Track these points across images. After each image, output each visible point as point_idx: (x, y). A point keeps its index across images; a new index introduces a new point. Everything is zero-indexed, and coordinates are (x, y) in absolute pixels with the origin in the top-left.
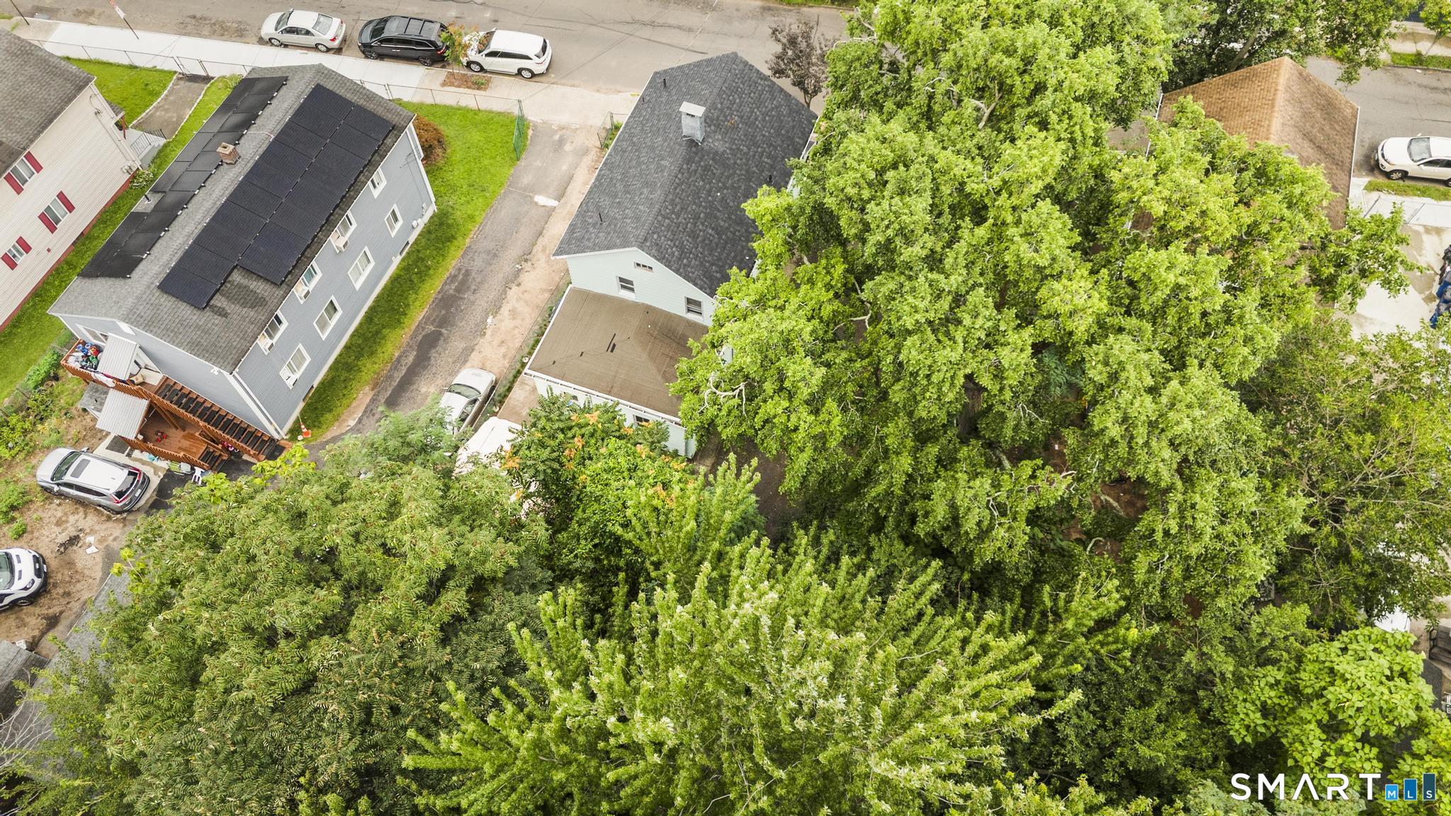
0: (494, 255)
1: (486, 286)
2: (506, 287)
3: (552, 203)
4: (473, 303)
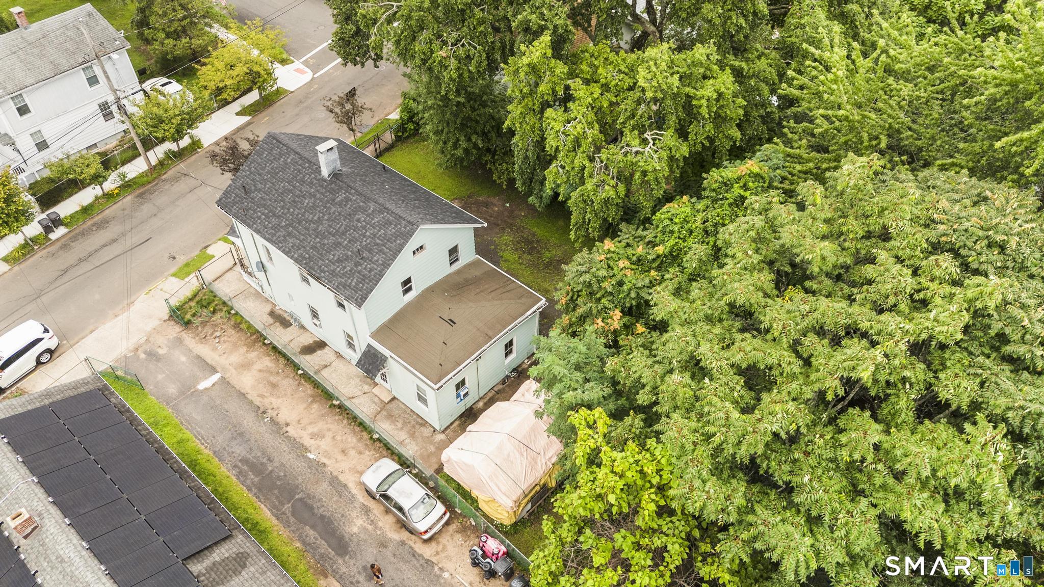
1: (270, 450)
2: (283, 435)
3: (216, 377)
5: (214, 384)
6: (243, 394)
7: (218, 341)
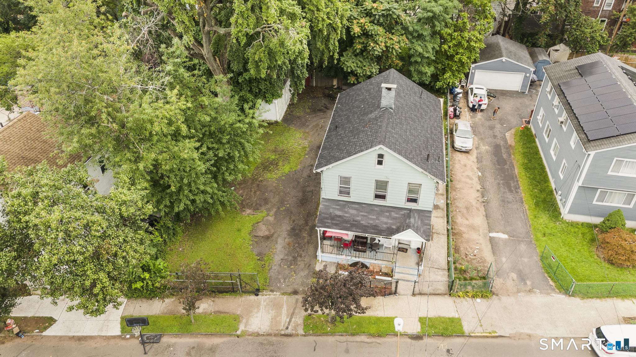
0: (504, 202)
2: (483, 187)
3: (493, 235)
4: (495, 179)
5: (498, 232)
6: (486, 216)
7: (475, 252)
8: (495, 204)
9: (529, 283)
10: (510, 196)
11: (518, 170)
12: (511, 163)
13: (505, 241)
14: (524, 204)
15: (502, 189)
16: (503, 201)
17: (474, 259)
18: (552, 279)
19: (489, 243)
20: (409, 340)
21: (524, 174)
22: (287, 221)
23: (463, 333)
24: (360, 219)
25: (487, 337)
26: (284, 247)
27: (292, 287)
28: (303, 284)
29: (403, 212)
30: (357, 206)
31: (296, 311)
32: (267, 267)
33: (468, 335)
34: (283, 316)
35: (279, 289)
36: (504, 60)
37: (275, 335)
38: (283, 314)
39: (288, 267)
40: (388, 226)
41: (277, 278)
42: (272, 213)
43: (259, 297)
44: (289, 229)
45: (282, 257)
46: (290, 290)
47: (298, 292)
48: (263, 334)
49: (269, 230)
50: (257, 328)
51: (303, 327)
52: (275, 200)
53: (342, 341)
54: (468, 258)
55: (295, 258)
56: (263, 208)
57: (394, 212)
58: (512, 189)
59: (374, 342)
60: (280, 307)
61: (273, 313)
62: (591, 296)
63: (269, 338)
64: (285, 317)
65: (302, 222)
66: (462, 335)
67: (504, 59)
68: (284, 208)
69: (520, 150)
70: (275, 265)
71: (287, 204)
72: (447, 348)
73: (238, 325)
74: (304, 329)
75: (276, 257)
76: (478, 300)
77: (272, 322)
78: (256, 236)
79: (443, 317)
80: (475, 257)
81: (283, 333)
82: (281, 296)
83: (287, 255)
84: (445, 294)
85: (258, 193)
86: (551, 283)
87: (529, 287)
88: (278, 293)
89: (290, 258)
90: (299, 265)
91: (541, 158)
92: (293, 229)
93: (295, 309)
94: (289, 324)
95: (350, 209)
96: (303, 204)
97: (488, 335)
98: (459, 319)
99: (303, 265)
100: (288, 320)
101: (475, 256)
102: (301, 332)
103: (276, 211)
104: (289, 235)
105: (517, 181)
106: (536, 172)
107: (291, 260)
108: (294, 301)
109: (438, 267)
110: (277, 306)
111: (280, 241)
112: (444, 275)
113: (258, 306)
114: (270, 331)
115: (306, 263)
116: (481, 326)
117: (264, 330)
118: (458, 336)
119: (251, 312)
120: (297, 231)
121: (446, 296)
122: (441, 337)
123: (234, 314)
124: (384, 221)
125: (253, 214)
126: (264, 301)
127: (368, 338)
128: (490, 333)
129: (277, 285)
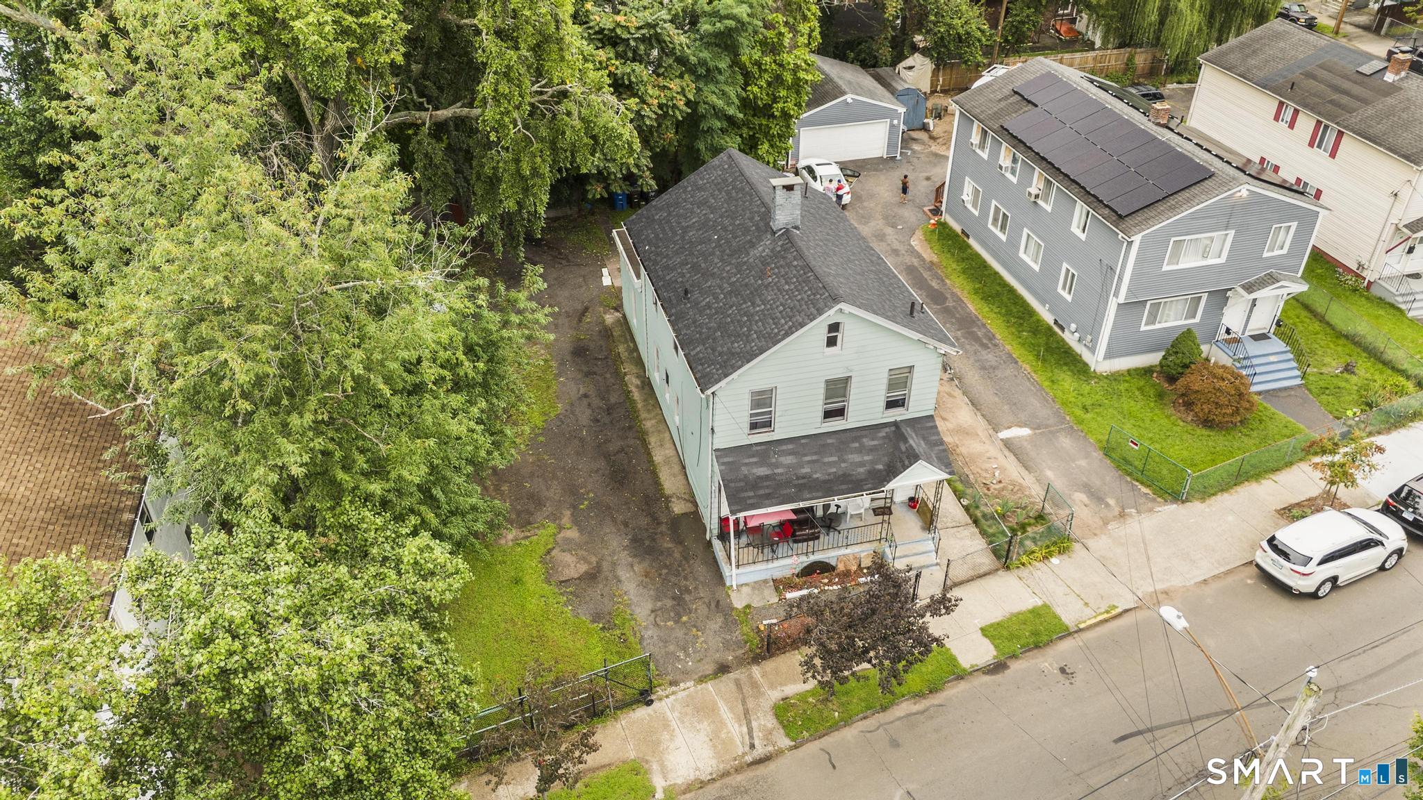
0: (986, 369)
3: (1004, 434)
5: (1009, 428)
6: (973, 404)
7: (997, 474)
8: (973, 377)
9: (1111, 502)
10: (989, 357)
11: (974, 306)
12: (953, 294)
13: (1031, 439)
14: (1020, 363)
15: (968, 347)
16: (983, 368)
17: (1003, 489)
18: (1142, 483)
19: (1007, 452)
20: (987, 678)
21: (987, 309)
22: (608, 528)
23: (1067, 629)
24: (809, 470)
25: (1106, 621)
26: (641, 584)
27: (708, 659)
28: (727, 645)
29: (882, 434)
30: (790, 447)
31: (750, 705)
32: (632, 639)
33: (1076, 629)
34: (729, 725)
35: (686, 674)
36: (849, 101)
37: (738, 770)
38: (728, 721)
39: (677, 622)
40: (868, 468)
41: (667, 653)
42: (566, 520)
43: (656, 705)
44: (626, 542)
45: (649, 606)
46: (709, 668)
47: (728, 667)
48: (709, 777)
49: (584, 559)
50: (692, 771)
51: (782, 731)
52: (554, 492)
53: (872, 729)
54: (992, 490)
55: (679, 600)
56: (539, 517)
57: (866, 436)
58: (985, 341)
59: (930, 706)
60: (713, 711)
61: (705, 726)
62: (1212, 492)
63: (727, 780)
64: (736, 726)
65: (644, 521)
66: (1067, 633)
67: (849, 98)
68: (586, 503)
69: (954, 266)
70: (646, 628)
71: (588, 494)
72: (1056, 666)
73: (649, 780)
74: (788, 735)
75: (638, 610)
76: (1055, 560)
77: (715, 746)
78: (563, 582)
79: (1019, 613)
80: (1001, 485)
81: (749, 759)
82: (699, 687)
83: (658, 598)
84: (997, 570)
85: (505, 488)
86: (1145, 490)
87: (1117, 510)
88: (690, 684)
89: (669, 603)
90: (696, 609)
91: (996, 273)
92: (636, 541)
93: (744, 702)
94: (751, 737)
95: (779, 456)
96: (621, 483)
97: (1106, 616)
98: (1045, 606)
99: (704, 606)
100: (745, 729)
101: (1000, 482)
102: (785, 742)
103: (572, 514)
104: (635, 556)
105: (984, 325)
106: (1005, 299)
107: (673, 607)
108: (732, 686)
109: (954, 524)
110: (705, 710)
111: (623, 574)
112: (973, 534)
113: (666, 726)
114: (721, 766)
115: (706, 600)
116: (1086, 604)
117: (710, 770)
118: (1061, 638)
119: (659, 743)
120: (647, 543)
121: (1000, 572)
122: (1036, 651)
123: (624, 762)
124: (858, 461)
125: (527, 537)
126: (672, 710)
127: (915, 704)
128: (1107, 612)
129: (677, 668)
